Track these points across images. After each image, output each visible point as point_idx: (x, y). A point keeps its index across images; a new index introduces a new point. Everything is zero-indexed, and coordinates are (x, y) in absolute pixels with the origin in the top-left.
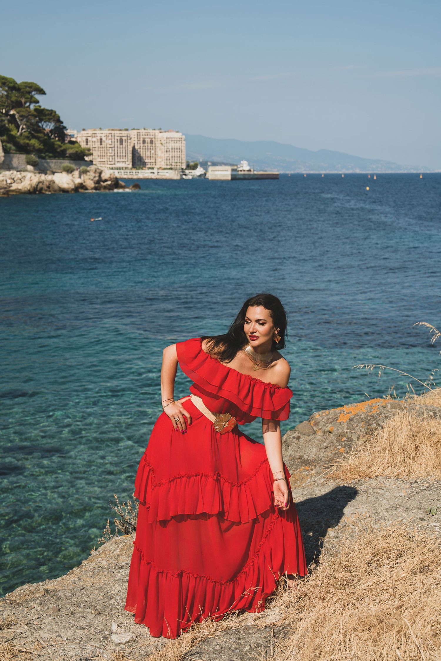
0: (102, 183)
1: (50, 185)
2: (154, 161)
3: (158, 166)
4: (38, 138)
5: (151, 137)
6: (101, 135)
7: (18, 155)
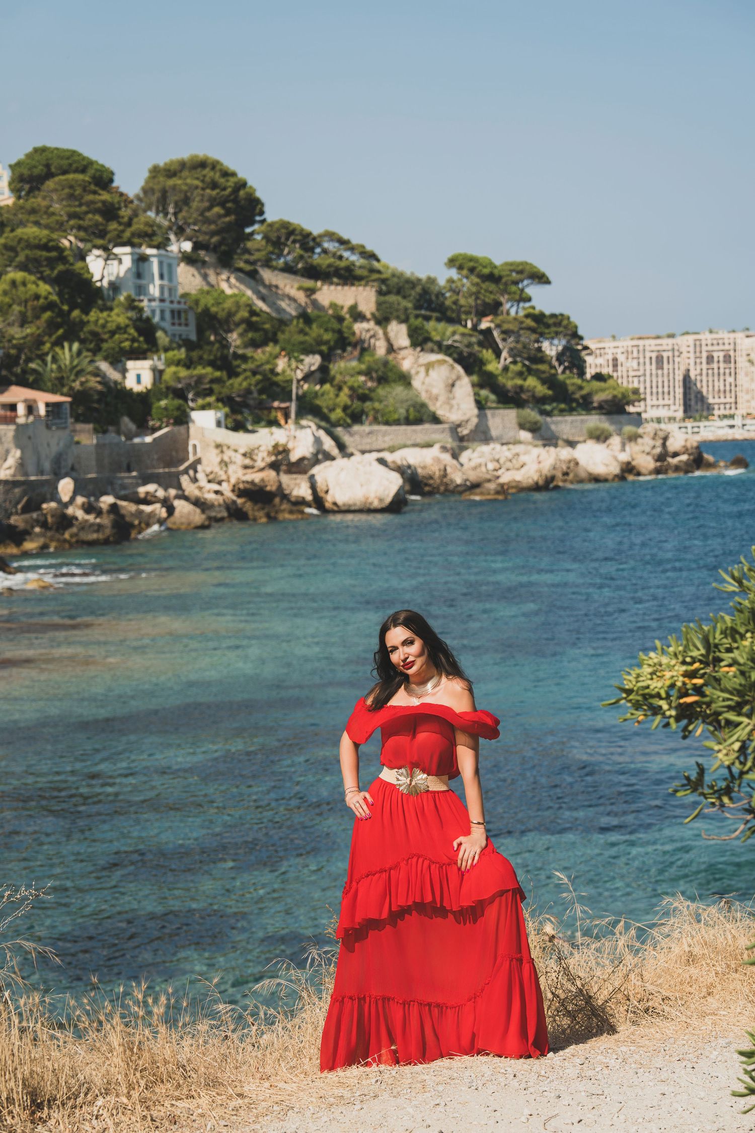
0: (670, 460)
1: (570, 470)
2: (733, 400)
3: (742, 410)
4: (537, 374)
5: (727, 347)
6: (615, 351)
7: (501, 411)
